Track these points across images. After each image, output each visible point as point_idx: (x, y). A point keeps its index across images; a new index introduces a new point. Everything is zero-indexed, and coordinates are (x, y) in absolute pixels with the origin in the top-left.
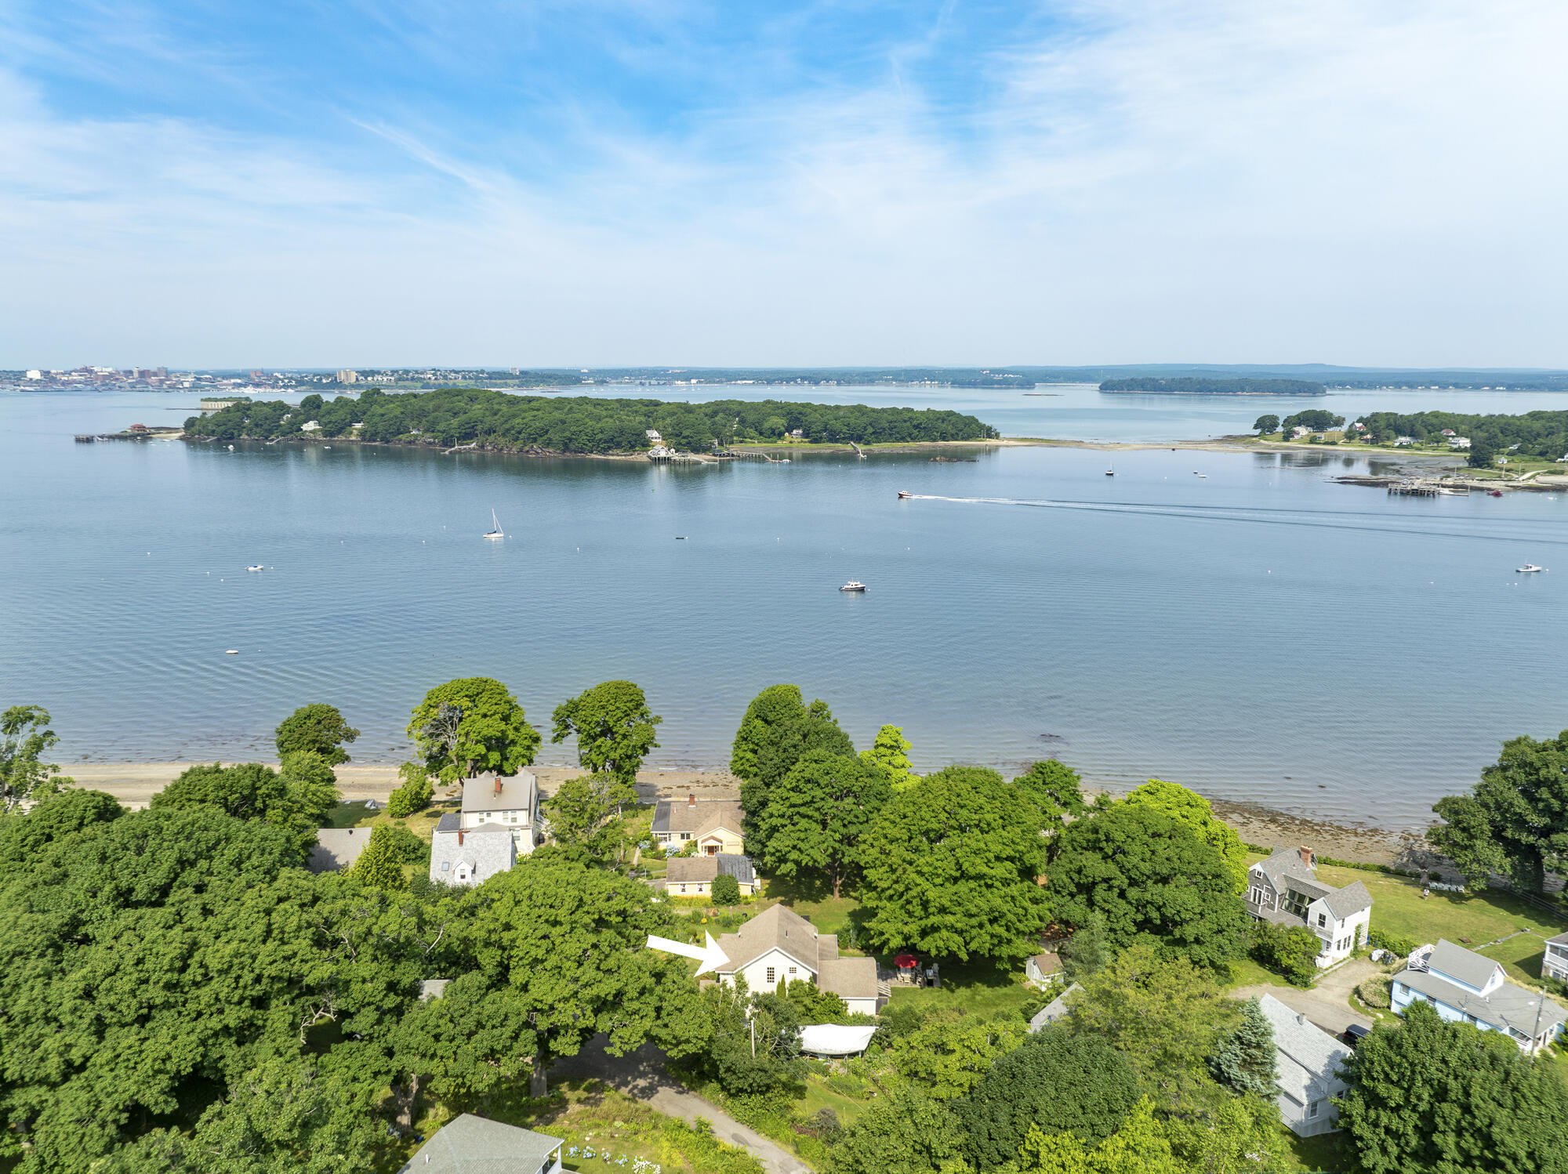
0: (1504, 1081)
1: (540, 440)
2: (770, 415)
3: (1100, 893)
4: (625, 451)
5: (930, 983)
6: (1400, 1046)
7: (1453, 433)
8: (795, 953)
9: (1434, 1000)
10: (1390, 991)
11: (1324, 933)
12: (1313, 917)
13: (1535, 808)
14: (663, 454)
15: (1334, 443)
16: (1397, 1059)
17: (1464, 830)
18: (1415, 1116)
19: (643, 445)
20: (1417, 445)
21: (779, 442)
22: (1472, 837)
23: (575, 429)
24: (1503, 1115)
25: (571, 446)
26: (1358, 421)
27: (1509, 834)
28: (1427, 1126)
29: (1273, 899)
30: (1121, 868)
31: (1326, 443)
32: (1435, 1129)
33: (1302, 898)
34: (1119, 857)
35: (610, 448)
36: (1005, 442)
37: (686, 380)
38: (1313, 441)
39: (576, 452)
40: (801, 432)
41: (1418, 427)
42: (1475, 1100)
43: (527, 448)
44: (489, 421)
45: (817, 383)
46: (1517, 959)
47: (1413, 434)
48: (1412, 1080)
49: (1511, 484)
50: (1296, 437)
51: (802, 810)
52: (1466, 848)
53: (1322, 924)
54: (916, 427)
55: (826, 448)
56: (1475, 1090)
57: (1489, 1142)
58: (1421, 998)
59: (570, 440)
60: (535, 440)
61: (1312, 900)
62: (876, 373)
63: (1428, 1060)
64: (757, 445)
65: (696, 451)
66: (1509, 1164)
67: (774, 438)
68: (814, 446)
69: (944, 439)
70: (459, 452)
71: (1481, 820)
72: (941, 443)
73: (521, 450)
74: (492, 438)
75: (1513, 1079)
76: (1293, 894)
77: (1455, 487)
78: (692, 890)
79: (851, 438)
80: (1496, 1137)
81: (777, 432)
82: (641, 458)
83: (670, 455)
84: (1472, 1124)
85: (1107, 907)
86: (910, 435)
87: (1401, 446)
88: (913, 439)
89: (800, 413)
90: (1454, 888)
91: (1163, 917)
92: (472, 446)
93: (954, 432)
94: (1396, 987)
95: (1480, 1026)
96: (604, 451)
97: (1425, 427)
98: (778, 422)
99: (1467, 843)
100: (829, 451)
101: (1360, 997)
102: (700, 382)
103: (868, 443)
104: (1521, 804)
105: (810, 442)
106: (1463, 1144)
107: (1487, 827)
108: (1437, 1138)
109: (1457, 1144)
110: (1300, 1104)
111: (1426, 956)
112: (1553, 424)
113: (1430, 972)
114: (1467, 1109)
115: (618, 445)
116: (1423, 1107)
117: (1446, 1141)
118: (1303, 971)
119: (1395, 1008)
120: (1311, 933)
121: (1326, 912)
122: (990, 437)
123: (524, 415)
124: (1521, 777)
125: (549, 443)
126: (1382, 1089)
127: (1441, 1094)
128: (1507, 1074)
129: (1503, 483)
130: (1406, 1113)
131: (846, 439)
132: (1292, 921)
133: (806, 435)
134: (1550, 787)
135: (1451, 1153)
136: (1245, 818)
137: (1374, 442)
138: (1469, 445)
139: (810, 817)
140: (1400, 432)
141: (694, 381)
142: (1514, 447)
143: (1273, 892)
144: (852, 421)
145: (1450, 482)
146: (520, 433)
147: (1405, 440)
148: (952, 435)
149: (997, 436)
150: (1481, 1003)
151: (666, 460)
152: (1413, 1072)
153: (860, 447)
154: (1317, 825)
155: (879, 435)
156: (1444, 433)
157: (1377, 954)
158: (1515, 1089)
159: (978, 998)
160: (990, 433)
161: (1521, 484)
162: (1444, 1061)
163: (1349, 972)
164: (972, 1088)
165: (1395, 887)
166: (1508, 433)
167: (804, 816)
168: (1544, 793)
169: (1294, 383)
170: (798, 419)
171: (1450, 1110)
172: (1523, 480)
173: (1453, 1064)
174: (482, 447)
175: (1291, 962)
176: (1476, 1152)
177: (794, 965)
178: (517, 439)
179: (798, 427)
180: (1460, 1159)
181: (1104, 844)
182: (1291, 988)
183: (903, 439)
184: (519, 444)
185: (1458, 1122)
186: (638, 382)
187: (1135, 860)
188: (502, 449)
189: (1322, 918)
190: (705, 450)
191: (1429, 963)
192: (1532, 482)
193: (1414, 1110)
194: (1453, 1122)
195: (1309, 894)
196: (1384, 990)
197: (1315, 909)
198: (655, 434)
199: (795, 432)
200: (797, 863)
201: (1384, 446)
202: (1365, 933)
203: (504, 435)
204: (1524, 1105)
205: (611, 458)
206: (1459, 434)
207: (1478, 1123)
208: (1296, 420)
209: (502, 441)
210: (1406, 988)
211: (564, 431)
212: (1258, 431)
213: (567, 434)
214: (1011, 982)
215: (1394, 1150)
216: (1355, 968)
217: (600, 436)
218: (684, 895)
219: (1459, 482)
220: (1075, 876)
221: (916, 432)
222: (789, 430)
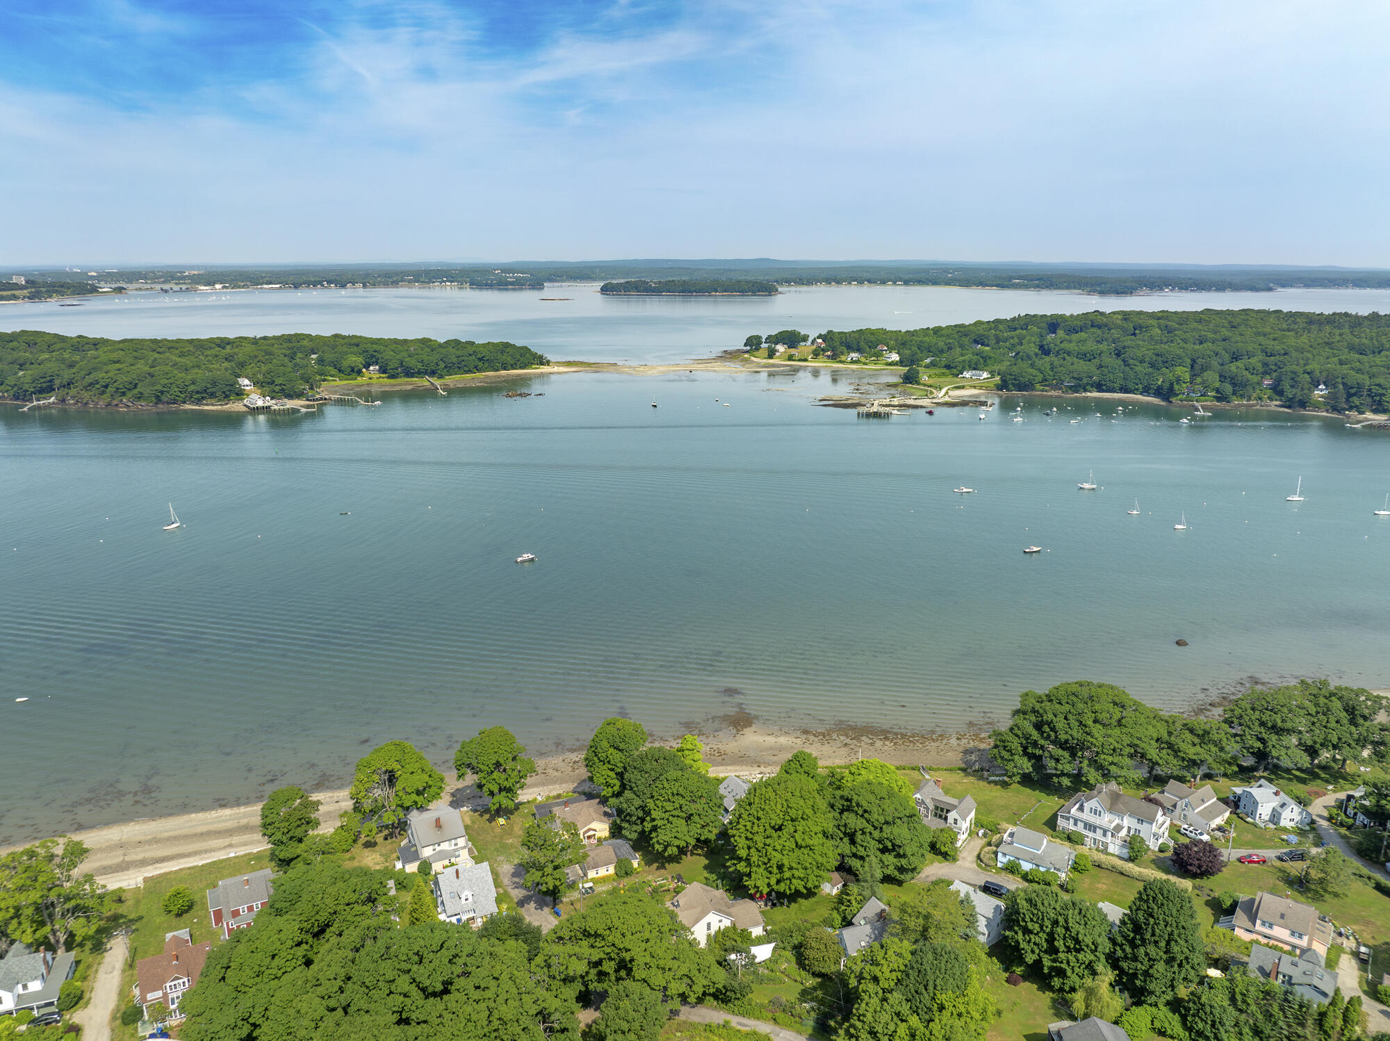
0: (1080, 913)
1: (129, 394)
2: (346, 353)
3: (859, 837)
4: (219, 400)
5: (774, 905)
6: (1036, 905)
7: (886, 348)
8: (720, 911)
9: (1019, 859)
10: (996, 856)
11: (957, 828)
12: (950, 820)
13: (1042, 736)
14: (260, 403)
15: (805, 360)
16: (1036, 912)
17: (1008, 751)
18: (1045, 936)
19: (237, 394)
20: (863, 360)
21: (359, 378)
22: (1012, 755)
23: (166, 381)
24: (1081, 929)
25: (164, 398)
26: (819, 337)
27: (1030, 750)
28: (1051, 939)
29: (928, 812)
30: (868, 821)
31: (800, 360)
32: (1055, 939)
33: (942, 810)
34: (866, 815)
35: (203, 398)
36: (556, 369)
37: (209, 284)
38: (790, 358)
39: (168, 403)
40: (377, 367)
41: (862, 344)
42: (1070, 925)
43: (115, 402)
44: (67, 375)
45: (343, 286)
46: (1043, 821)
47: (859, 350)
48: (1043, 919)
49: (935, 401)
50: (777, 354)
51: (673, 813)
52: (1009, 760)
53: (956, 823)
54: (480, 359)
55: (405, 384)
56: (1070, 920)
57: (1077, 941)
58: (1012, 859)
59: (162, 392)
60: (124, 394)
61: (948, 811)
62: (397, 274)
63: (1049, 910)
64: (339, 383)
65: (290, 397)
66: (1086, 948)
67: (354, 375)
68: (392, 381)
69: (505, 369)
70: (39, 407)
71: (1015, 744)
72: (503, 372)
73: (109, 404)
74: (73, 391)
75: (1083, 912)
76: (937, 808)
77: (900, 406)
78: (602, 872)
79: (426, 373)
80: (1080, 939)
81: (356, 369)
82: (236, 407)
83: (267, 404)
84: (1070, 935)
85: (865, 844)
86: (476, 367)
87: (853, 362)
88: (479, 371)
89: (375, 351)
90: (1001, 779)
91: (893, 845)
92: (52, 399)
93: (512, 362)
94: (1000, 855)
95: (1042, 869)
96: (199, 402)
97: (867, 343)
98: (356, 360)
99: (1010, 758)
100: (410, 387)
101: (981, 861)
102: (224, 287)
103: (441, 377)
104: (1035, 735)
105: (388, 378)
106: (1067, 944)
107: (1020, 749)
108: (1056, 943)
109: (1064, 944)
110: (984, 934)
111: (1012, 835)
112: (951, 341)
113: (1015, 844)
114: (1067, 929)
115: (212, 395)
116: (1048, 930)
117: (1059, 944)
118: (953, 853)
119: (999, 865)
120: (951, 829)
121: (957, 817)
122: (542, 364)
123: (105, 368)
124: (1033, 719)
125: (140, 397)
126: (1030, 925)
127: (1056, 923)
128: (1081, 910)
129: (929, 401)
130: (1041, 934)
131: (420, 373)
132: (939, 824)
133: (383, 370)
134: (1049, 725)
135: (1062, 948)
136: (870, 739)
137: (834, 357)
138: (898, 359)
139: (678, 816)
140: (850, 348)
141: (218, 286)
142: (928, 361)
143: (927, 809)
144: (426, 358)
145: (896, 402)
146: (106, 387)
147: (855, 355)
148: (512, 365)
149: (548, 363)
150: (1041, 857)
151: (265, 410)
152: (1043, 916)
153: (437, 382)
154: (910, 737)
155: (451, 368)
156: (879, 347)
157: (981, 832)
158: (1085, 916)
159: (803, 908)
160: (542, 361)
161: (940, 401)
162: (1054, 908)
163: (971, 846)
164: (898, 980)
165: (973, 783)
166: (923, 349)
167: (674, 816)
168: (1046, 728)
169: (754, 283)
170: (373, 356)
171: (1060, 930)
172: (941, 395)
173: (1058, 909)
174: (63, 401)
175: (947, 849)
176: (1072, 946)
177: (721, 918)
178: (103, 393)
179: (373, 364)
180: (1066, 950)
181: (856, 809)
182: (947, 863)
183: (470, 371)
184: (106, 398)
185: (1064, 935)
186: (158, 287)
187: (876, 816)
188: (87, 403)
189: (956, 820)
190: (299, 395)
191: (1014, 839)
192: (947, 399)
193: (1044, 932)
194: (1062, 936)
195: (946, 807)
196: (993, 856)
197: (952, 816)
198: (246, 382)
199: (371, 368)
200: (678, 847)
201: (841, 362)
202: (973, 822)
203: (86, 388)
204: (1089, 923)
205: (206, 408)
206: (891, 350)
207: (1073, 934)
208: (775, 340)
209: (86, 395)
210: (1005, 855)
211: (153, 384)
212: (748, 348)
213: (159, 387)
214: (815, 894)
215: (1037, 951)
216: (972, 843)
217: (192, 388)
218: (599, 875)
219: (902, 402)
220: (843, 829)
221: (480, 364)
222: (367, 366)
